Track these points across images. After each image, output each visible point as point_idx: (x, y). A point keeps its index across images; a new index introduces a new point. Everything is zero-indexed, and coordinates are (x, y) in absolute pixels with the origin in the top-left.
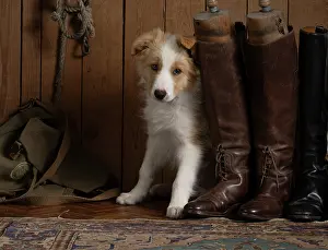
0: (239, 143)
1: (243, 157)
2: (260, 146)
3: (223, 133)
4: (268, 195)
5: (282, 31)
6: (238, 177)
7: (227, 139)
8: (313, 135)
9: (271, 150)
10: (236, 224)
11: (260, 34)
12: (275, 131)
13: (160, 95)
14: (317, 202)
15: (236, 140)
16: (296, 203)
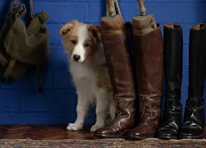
0: (129, 94)
1: (131, 102)
2: (141, 95)
3: (118, 88)
4: (146, 124)
5: (153, 27)
6: (128, 114)
7: (121, 91)
8: (172, 88)
9: (148, 97)
10: (128, 142)
11: (140, 28)
12: (150, 86)
13: (77, 58)
14: (175, 128)
15: (126, 91)
16: (162, 129)
